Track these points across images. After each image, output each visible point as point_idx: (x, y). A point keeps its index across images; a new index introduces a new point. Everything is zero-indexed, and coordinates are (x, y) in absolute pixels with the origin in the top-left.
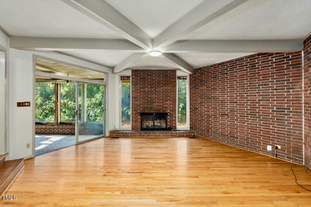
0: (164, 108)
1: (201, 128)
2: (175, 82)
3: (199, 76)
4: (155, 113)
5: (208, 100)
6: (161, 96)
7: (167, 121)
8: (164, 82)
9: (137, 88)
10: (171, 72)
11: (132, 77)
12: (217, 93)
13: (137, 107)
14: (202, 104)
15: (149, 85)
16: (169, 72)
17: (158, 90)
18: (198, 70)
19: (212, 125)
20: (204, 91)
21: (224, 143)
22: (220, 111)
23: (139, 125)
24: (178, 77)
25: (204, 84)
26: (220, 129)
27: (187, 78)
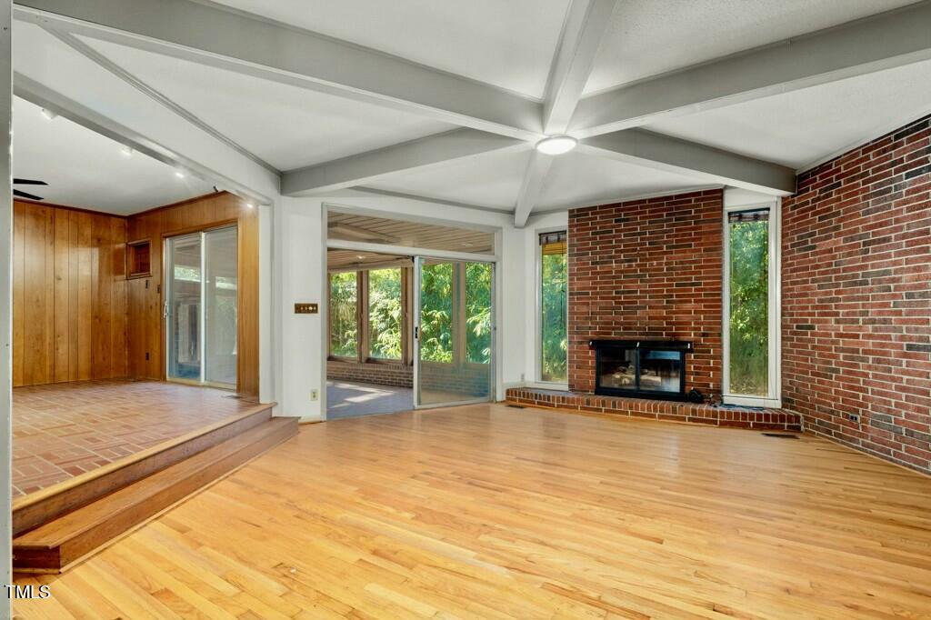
0: (673, 324)
1: (824, 403)
2: (719, 232)
3: (819, 199)
4: (640, 341)
5: (853, 292)
6: (664, 286)
7: (687, 370)
8: (676, 236)
9: (584, 264)
10: (703, 200)
11: (570, 231)
12: (889, 256)
13: (583, 323)
14: (826, 307)
15: (622, 251)
16: (693, 199)
17: (652, 265)
18: (814, 174)
19: (865, 391)
20: (834, 257)
21: (921, 471)
22: (905, 333)
23: (591, 378)
24: (730, 214)
25: (837, 228)
26: (904, 412)
27: (772, 213)
